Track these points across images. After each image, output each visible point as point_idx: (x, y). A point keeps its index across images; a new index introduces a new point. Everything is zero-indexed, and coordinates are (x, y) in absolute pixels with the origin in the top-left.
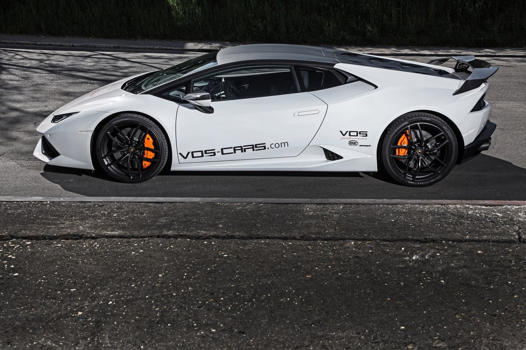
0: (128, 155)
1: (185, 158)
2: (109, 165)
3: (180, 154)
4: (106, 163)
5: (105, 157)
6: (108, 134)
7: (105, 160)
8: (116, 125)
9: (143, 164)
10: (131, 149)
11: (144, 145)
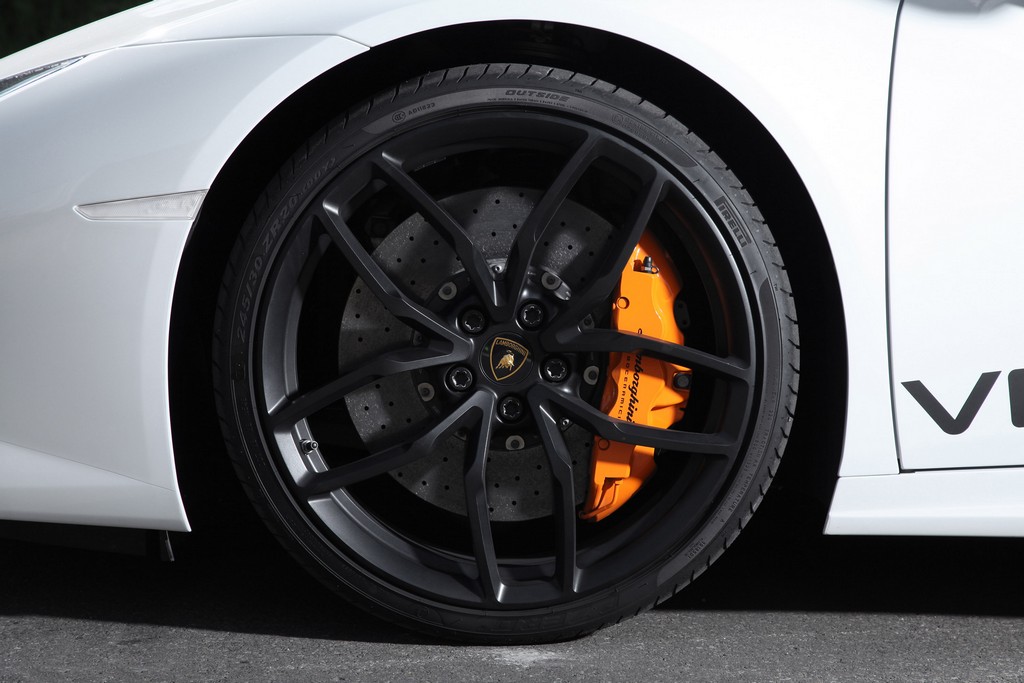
0: (476, 399)
1: (954, 425)
2: (316, 485)
3: (917, 389)
4: (297, 468)
5: (285, 419)
6: (321, 224)
7: (286, 444)
8: (390, 141)
9: (599, 480)
10: (501, 351)
11: (608, 318)
